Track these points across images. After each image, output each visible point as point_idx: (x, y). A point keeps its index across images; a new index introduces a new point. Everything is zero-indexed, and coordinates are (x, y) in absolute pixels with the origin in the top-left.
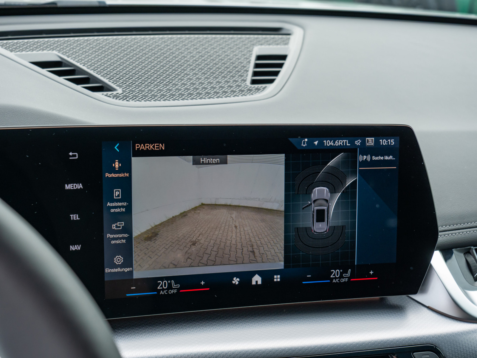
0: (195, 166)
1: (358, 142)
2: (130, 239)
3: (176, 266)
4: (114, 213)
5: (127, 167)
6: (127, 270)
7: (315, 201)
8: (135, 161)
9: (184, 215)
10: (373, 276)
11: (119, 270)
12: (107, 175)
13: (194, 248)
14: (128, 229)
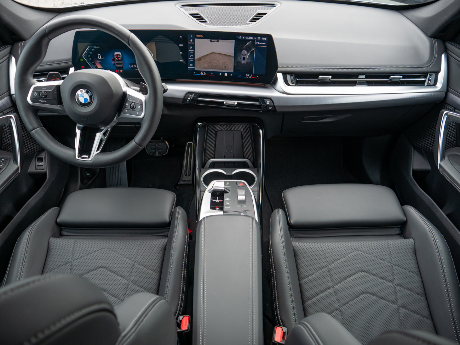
0: (211, 42)
1: (255, 38)
2: (194, 60)
3: (205, 68)
4: (191, 53)
5: (194, 41)
6: (193, 68)
7: (243, 54)
8: (196, 39)
9: (208, 55)
10: (258, 77)
11: (191, 67)
12: (189, 43)
13: (210, 64)
14: (194, 57)
